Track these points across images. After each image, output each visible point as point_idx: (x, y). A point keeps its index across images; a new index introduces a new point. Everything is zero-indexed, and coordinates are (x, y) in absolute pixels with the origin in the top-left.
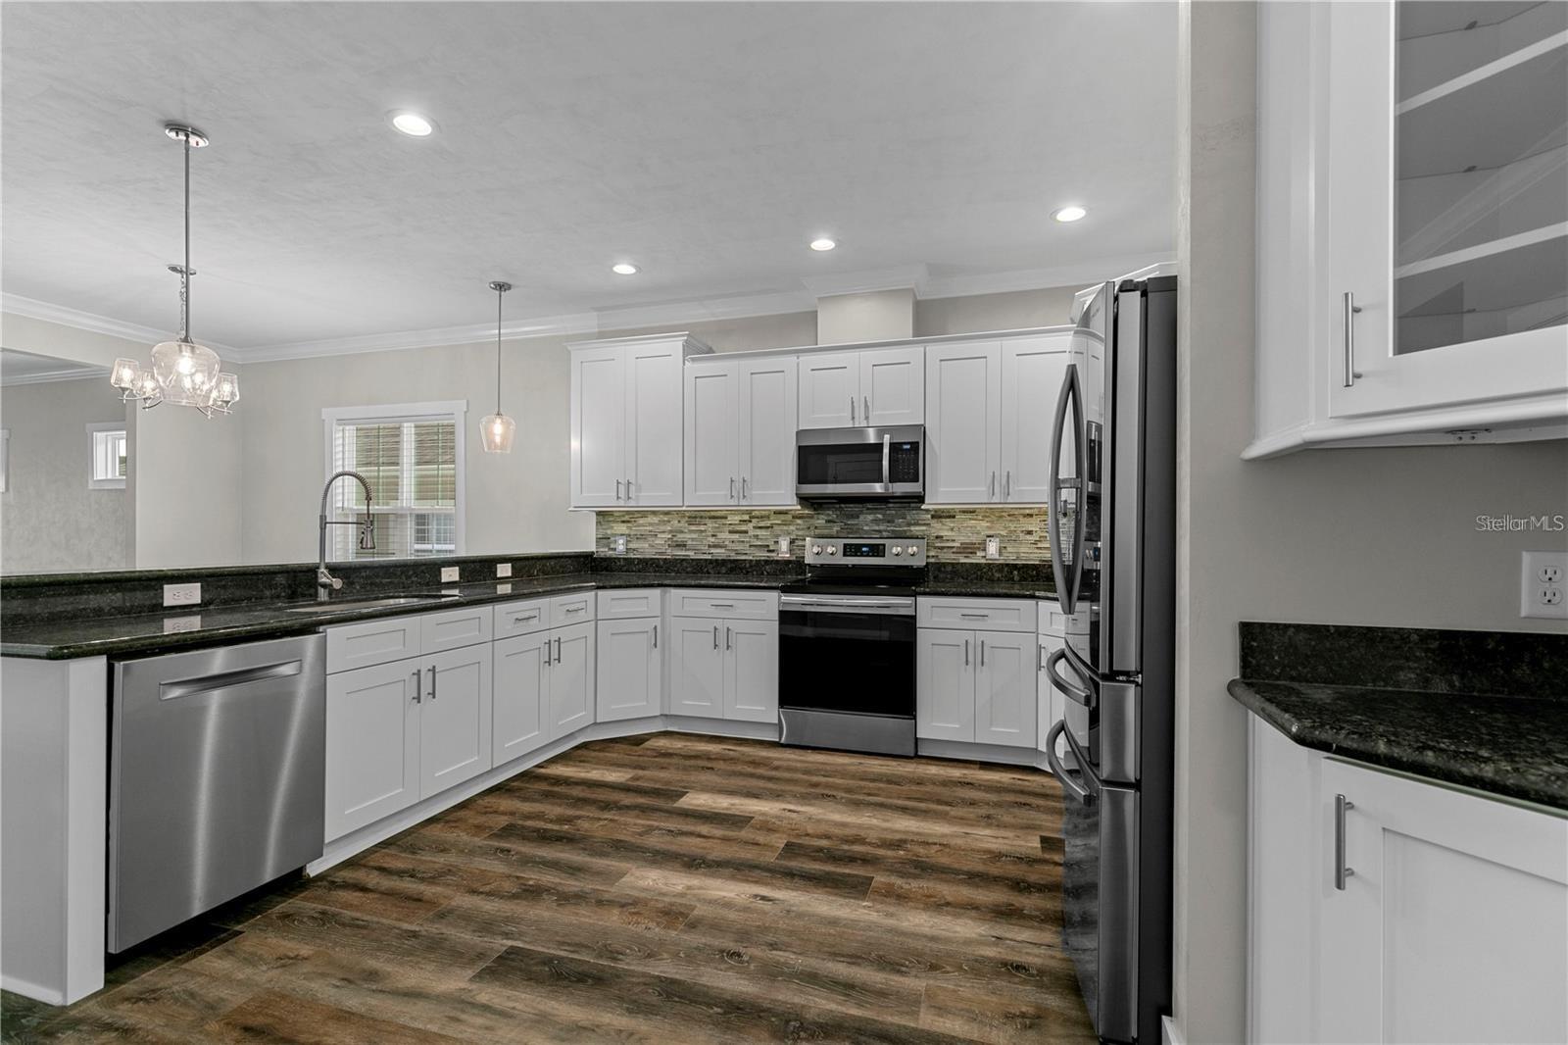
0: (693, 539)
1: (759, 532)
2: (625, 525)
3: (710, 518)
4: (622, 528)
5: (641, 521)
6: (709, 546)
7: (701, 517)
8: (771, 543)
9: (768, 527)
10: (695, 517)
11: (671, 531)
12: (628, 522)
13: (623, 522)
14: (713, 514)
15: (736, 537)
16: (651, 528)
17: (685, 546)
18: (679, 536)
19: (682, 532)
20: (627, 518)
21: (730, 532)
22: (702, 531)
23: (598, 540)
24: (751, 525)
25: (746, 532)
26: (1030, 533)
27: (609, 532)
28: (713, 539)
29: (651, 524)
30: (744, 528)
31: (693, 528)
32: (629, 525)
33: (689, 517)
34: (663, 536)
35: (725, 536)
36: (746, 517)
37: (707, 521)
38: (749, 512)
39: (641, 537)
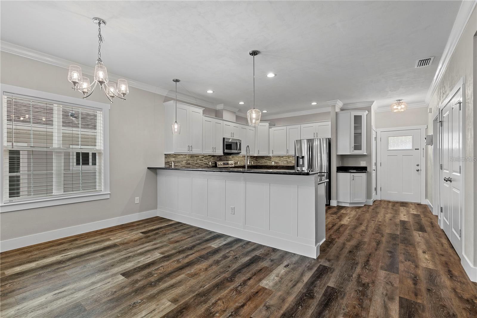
0: (192, 162)
1: (206, 160)
2: (174, 158)
3: (196, 156)
4: (173, 159)
5: (179, 157)
6: (195, 164)
7: (193, 156)
8: (207, 163)
9: (207, 159)
10: (192, 156)
11: (186, 160)
12: (175, 157)
13: (173, 157)
14: (196, 155)
15: (201, 161)
16: (181, 159)
17: (190, 164)
18: (188, 161)
19: (189, 160)
20: (174, 156)
21: (200, 160)
22: (193, 160)
23: (166, 163)
24: (204, 158)
25: (203, 160)
26: (242, 160)
27: (169, 160)
28: (196, 162)
29: (181, 158)
30: (202, 159)
31: (192, 159)
32: (175, 158)
33: (191, 156)
34: (184, 161)
35: (199, 161)
36: (203, 157)
37: (194, 157)
38: (203, 155)
39: (178, 162)
